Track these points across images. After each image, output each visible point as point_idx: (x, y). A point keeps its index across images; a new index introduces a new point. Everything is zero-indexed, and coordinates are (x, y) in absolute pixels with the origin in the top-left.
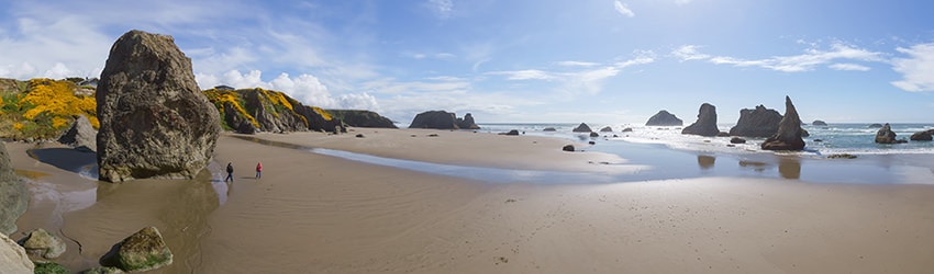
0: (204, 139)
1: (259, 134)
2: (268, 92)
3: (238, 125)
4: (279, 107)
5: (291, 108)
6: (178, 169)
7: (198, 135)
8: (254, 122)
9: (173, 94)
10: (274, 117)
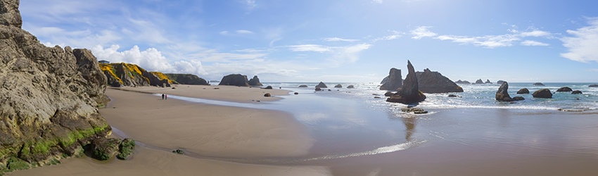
0: (103, 86)
1: (123, 87)
2: (128, 65)
3: (112, 83)
4: (134, 73)
5: (141, 73)
6: (95, 96)
7: (101, 85)
8: (120, 81)
9: (94, 72)
10: (131, 78)
